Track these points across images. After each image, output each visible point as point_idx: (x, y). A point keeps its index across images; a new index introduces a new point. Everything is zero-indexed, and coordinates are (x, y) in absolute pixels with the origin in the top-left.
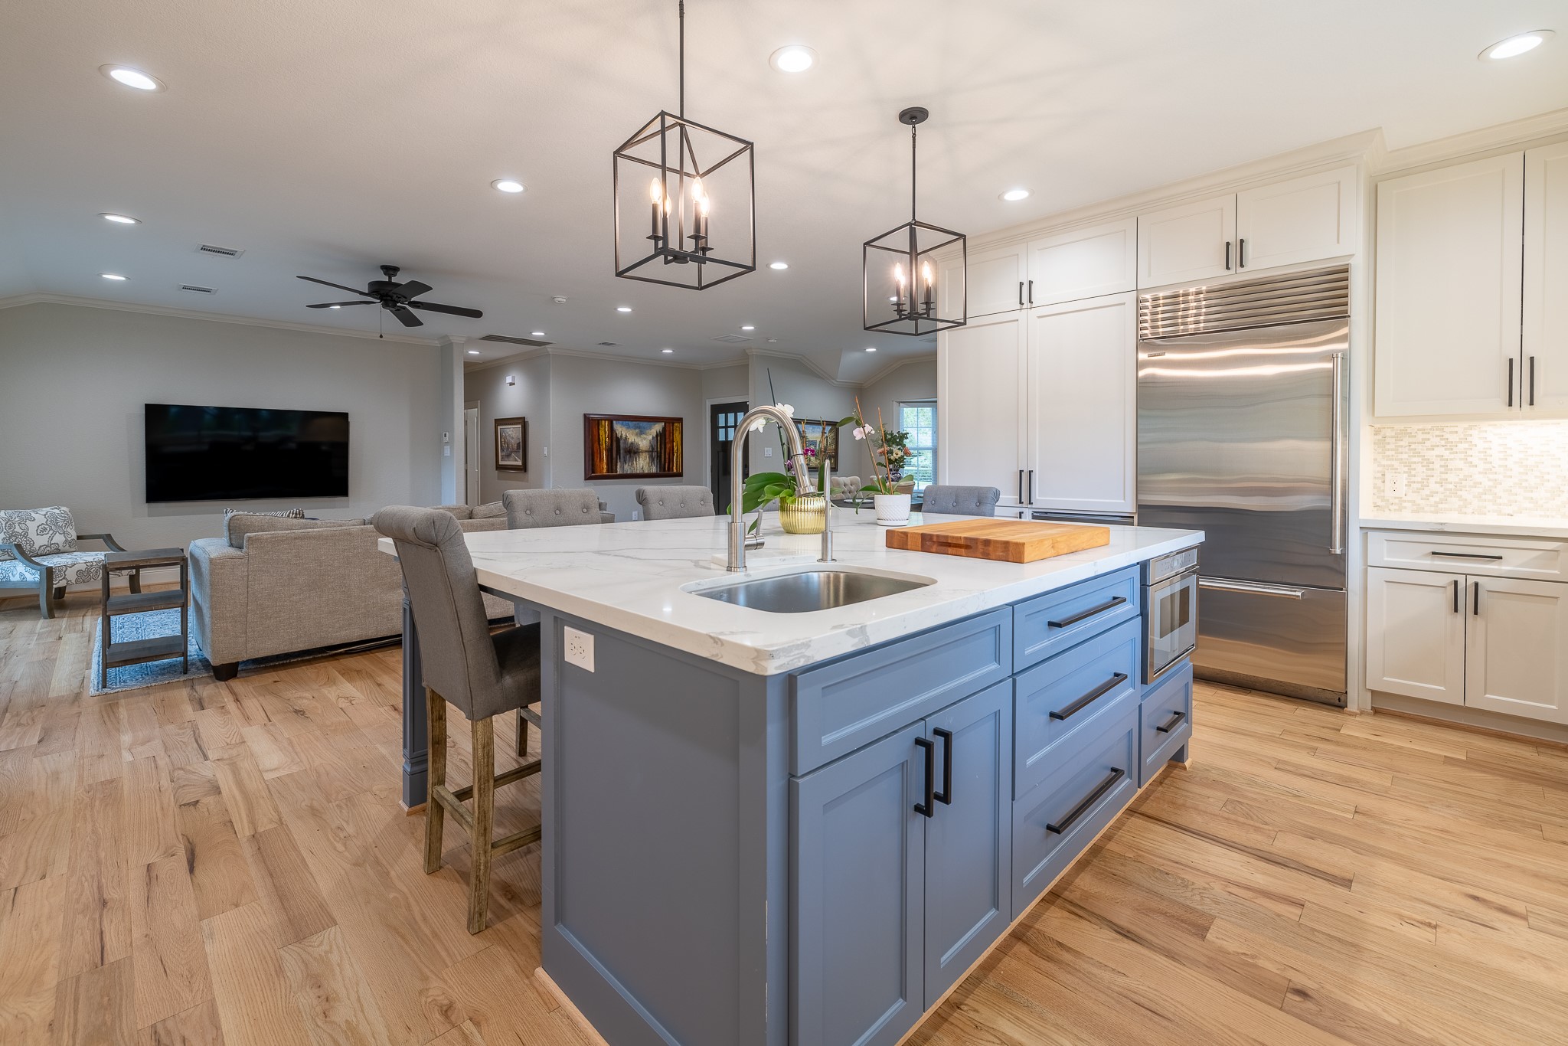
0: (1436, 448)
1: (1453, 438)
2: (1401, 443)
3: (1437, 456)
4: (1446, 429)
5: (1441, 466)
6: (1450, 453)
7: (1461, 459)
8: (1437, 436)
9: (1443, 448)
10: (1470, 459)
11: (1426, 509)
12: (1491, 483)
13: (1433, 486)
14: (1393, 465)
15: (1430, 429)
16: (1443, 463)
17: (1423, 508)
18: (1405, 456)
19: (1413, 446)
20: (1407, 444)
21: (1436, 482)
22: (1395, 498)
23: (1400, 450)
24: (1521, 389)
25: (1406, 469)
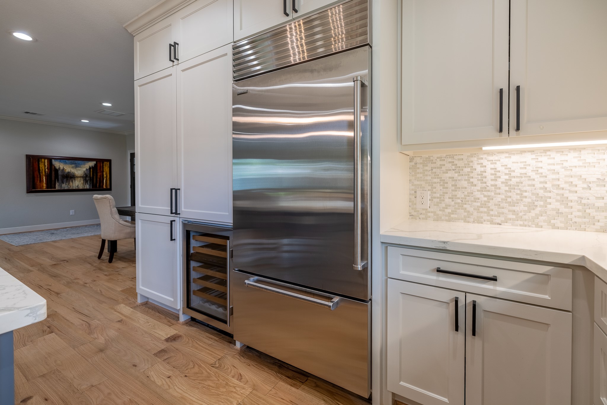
0: (449, 172)
1: (460, 164)
2: (426, 168)
3: (450, 178)
4: (455, 157)
5: (452, 185)
6: (459, 175)
7: (465, 180)
8: (449, 162)
9: (454, 172)
10: (471, 180)
11: (443, 218)
12: (486, 199)
13: (447, 201)
14: (421, 185)
15: (445, 157)
16: (453, 183)
18: (429, 178)
19: (434, 170)
20: (430, 169)
21: (449, 198)
22: (423, 209)
23: (426, 173)
24: (510, 119)
25: (430, 188)
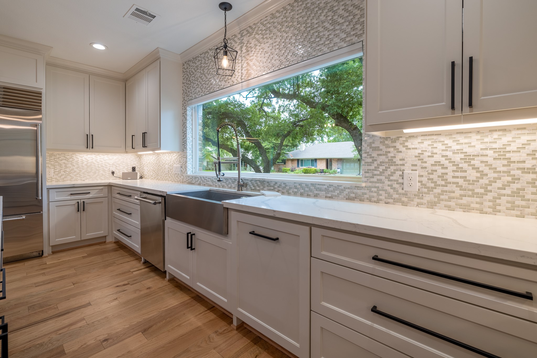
0: (63, 160)
1: (68, 157)
2: (51, 158)
3: (63, 163)
4: (66, 154)
5: (64, 166)
6: (67, 162)
7: (70, 164)
8: (63, 156)
9: (65, 160)
10: (73, 164)
11: (60, 180)
12: (79, 171)
13: (62, 173)
14: (49, 166)
15: (61, 154)
16: (65, 165)
17: (59, 180)
18: (53, 163)
19: (55, 159)
20: (53, 159)
21: (63, 172)
22: (50, 177)
23: (51, 160)
25: (53, 167)
